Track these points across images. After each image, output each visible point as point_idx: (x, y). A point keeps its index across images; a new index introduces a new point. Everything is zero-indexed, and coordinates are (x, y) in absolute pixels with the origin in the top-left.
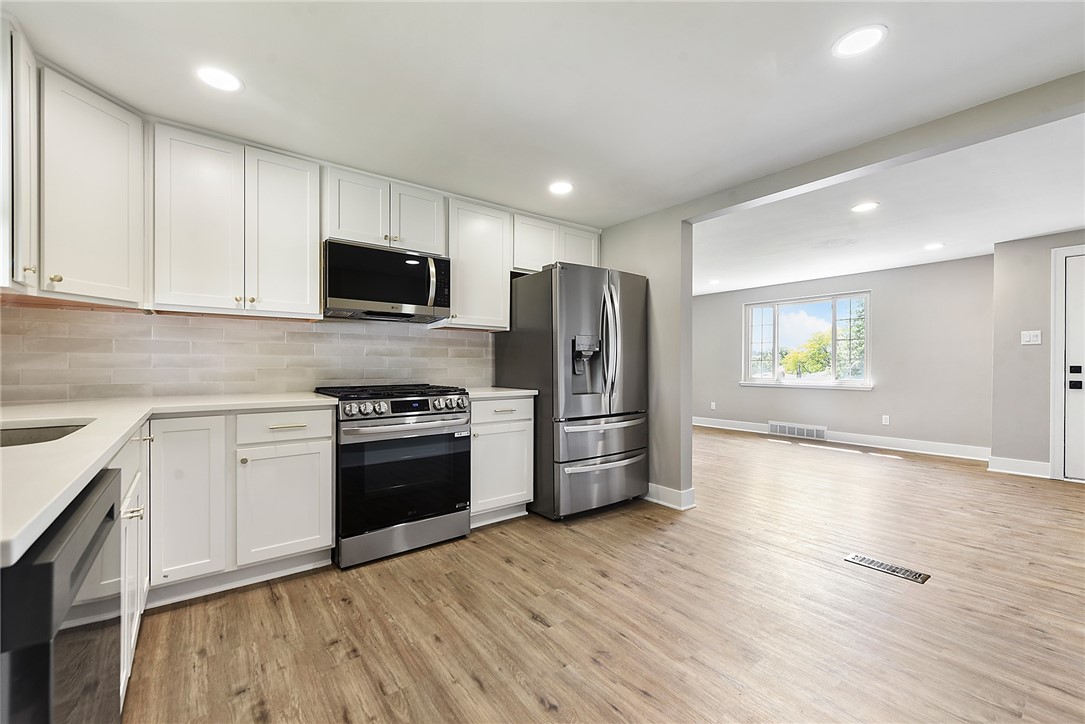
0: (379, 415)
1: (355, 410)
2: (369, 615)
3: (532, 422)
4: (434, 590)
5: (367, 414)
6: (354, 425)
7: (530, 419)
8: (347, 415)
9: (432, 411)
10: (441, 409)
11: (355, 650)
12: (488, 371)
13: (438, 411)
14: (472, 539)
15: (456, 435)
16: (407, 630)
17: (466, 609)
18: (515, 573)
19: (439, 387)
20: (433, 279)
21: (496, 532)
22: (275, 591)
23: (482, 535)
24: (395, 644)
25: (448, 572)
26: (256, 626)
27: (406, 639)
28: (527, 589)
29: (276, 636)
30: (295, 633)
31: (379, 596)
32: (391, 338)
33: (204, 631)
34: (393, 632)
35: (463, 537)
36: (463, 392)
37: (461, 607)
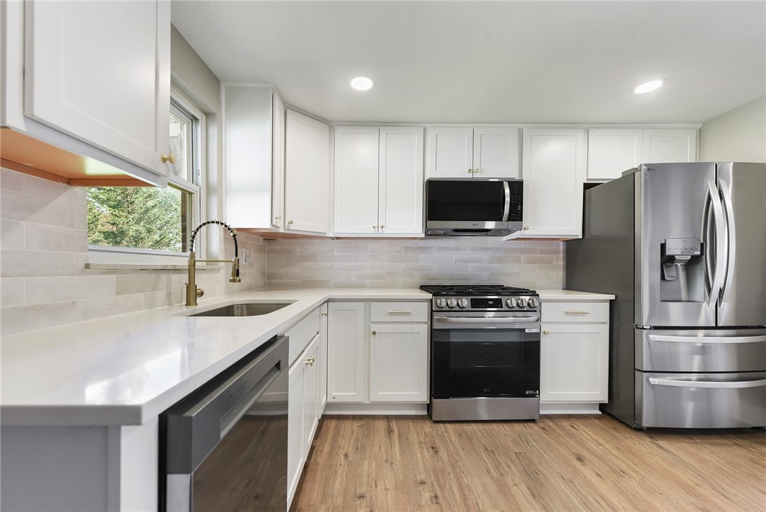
0: (462, 309)
1: (444, 304)
2: (449, 469)
3: (608, 326)
4: (504, 465)
5: (452, 307)
6: (443, 316)
7: (605, 323)
8: (438, 307)
9: (505, 308)
10: (513, 307)
11: (436, 497)
12: (559, 275)
13: (511, 310)
14: (541, 425)
15: (527, 331)
16: (479, 495)
17: (534, 497)
18: (588, 475)
19: (512, 288)
20: (508, 199)
21: (565, 423)
22: (391, 424)
23: (551, 424)
24: (468, 505)
25: (517, 451)
26: (377, 447)
27: (477, 504)
28: (602, 498)
29: (387, 461)
30: (398, 463)
31: (458, 454)
32: (473, 249)
33: (350, 440)
34: (467, 493)
35: (533, 421)
36: (534, 294)
37: (528, 492)
